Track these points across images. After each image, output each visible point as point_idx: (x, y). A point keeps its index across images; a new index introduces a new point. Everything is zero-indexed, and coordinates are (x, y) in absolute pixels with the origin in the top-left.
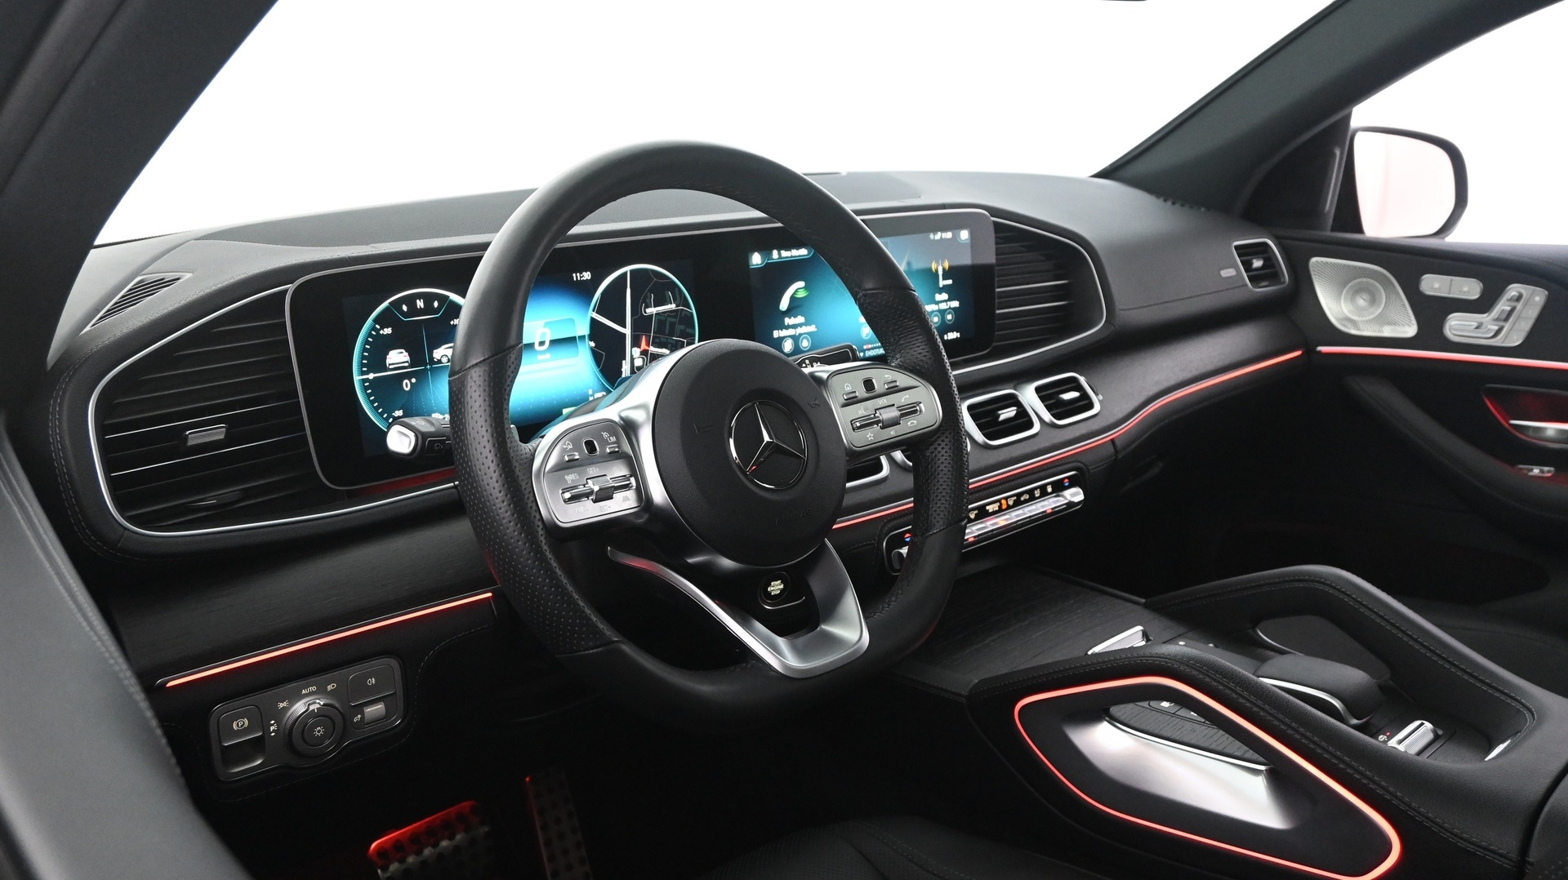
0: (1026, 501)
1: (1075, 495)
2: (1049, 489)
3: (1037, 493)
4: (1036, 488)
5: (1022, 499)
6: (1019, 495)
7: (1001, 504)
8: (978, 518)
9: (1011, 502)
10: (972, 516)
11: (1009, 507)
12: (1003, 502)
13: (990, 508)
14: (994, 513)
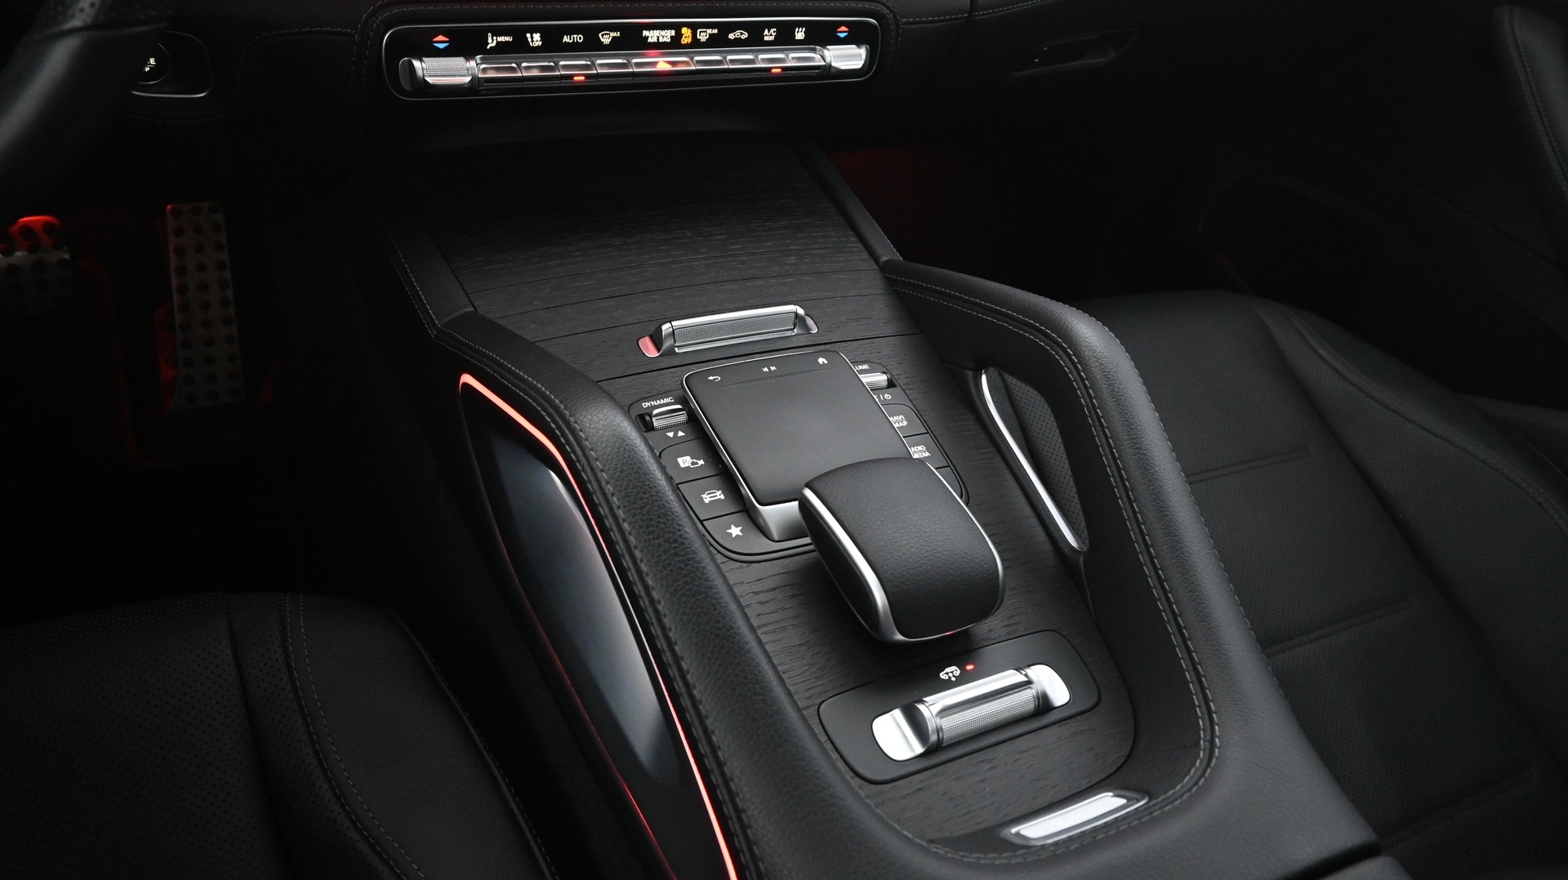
0: (738, 42)
1: (848, 57)
2: (800, 35)
3: (769, 35)
4: (769, 25)
5: (731, 36)
6: (726, 28)
7: (679, 35)
8: (615, 45)
9: (703, 36)
10: (606, 40)
11: (696, 43)
12: (686, 32)
13: (652, 36)
14: (658, 45)
